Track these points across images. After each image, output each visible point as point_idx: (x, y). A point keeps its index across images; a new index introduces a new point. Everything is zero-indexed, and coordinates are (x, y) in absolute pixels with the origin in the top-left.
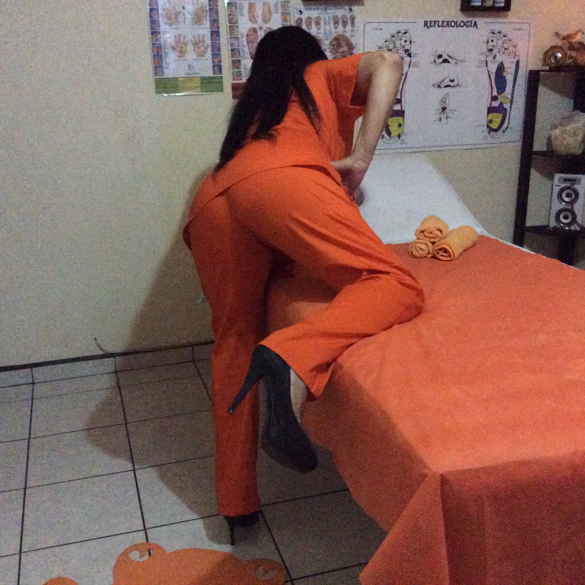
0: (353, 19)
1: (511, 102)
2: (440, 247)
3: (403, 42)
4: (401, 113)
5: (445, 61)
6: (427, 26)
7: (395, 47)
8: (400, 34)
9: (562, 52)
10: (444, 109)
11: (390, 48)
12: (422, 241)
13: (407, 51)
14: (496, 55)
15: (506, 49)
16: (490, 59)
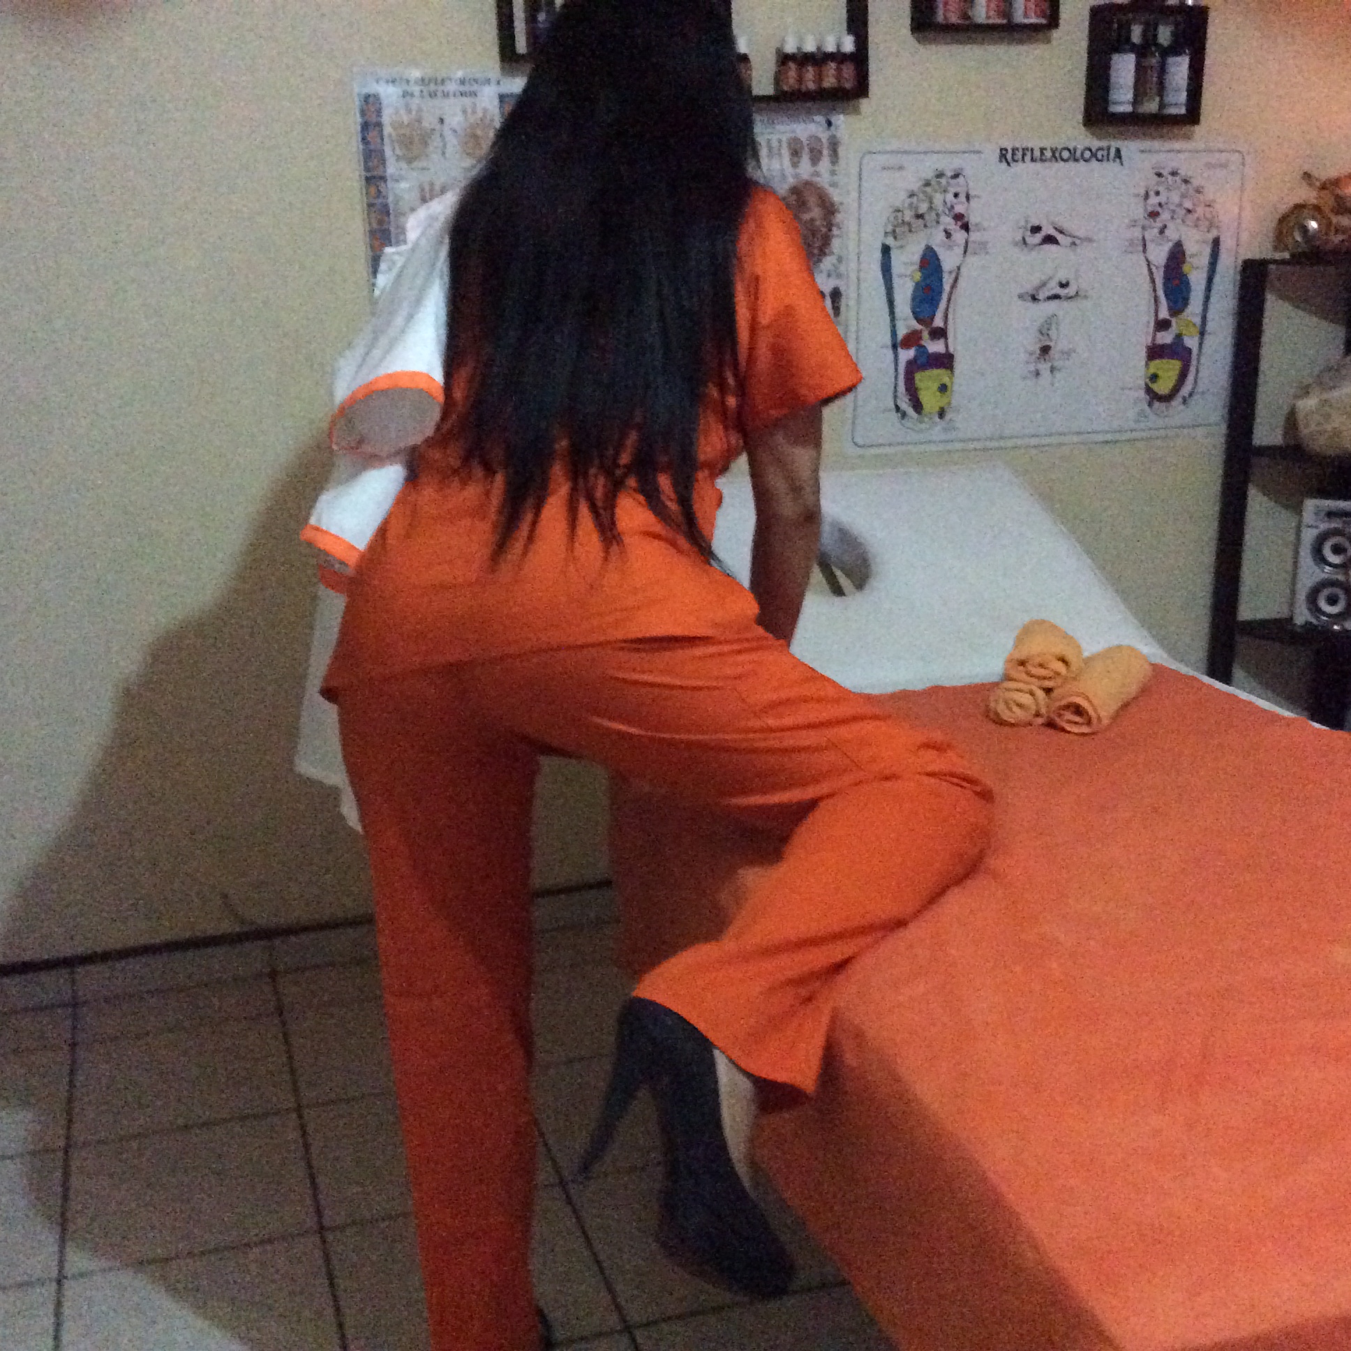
0: (834, 145)
1: (1202, 333)
2: (1064, 702)
3: (950, 197)
4: (945, 361)
5: (1050, 240)
6: (1006, 160)
7: (931, 208)
8: (943, 181)
9: (1319, 216)
10: (1045, 350)
11: (921, 212)
12: (1021, 685)
13: (958, 217)
14: (1165, 226)
15: (1189, 211)
16: (1152, 233)
